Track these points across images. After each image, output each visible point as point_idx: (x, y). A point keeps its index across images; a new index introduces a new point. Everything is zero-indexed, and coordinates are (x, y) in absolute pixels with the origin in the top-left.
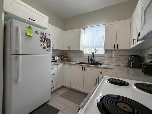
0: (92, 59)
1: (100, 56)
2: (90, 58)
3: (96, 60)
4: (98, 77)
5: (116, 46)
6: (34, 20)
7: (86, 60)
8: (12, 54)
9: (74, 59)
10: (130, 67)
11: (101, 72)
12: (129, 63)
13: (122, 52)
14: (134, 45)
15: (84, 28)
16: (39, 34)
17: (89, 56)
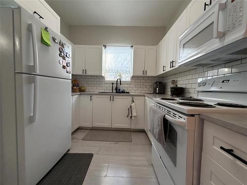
0: (117, 88)
1: (126, 83)
2: (115, 86)
3: (122, 88)
4: (131, 106)
5: (145, 72)
6: (41, 17)
7: (108, 88)
8: (23, 72)
9: (90, 88)
10: (156, 93)
11: (133, 101)
12: (155, 90)
13: (147, 79)
14: (164, 72)
15: (105, 46)
16: (57, 43)
17: (113, 84)
